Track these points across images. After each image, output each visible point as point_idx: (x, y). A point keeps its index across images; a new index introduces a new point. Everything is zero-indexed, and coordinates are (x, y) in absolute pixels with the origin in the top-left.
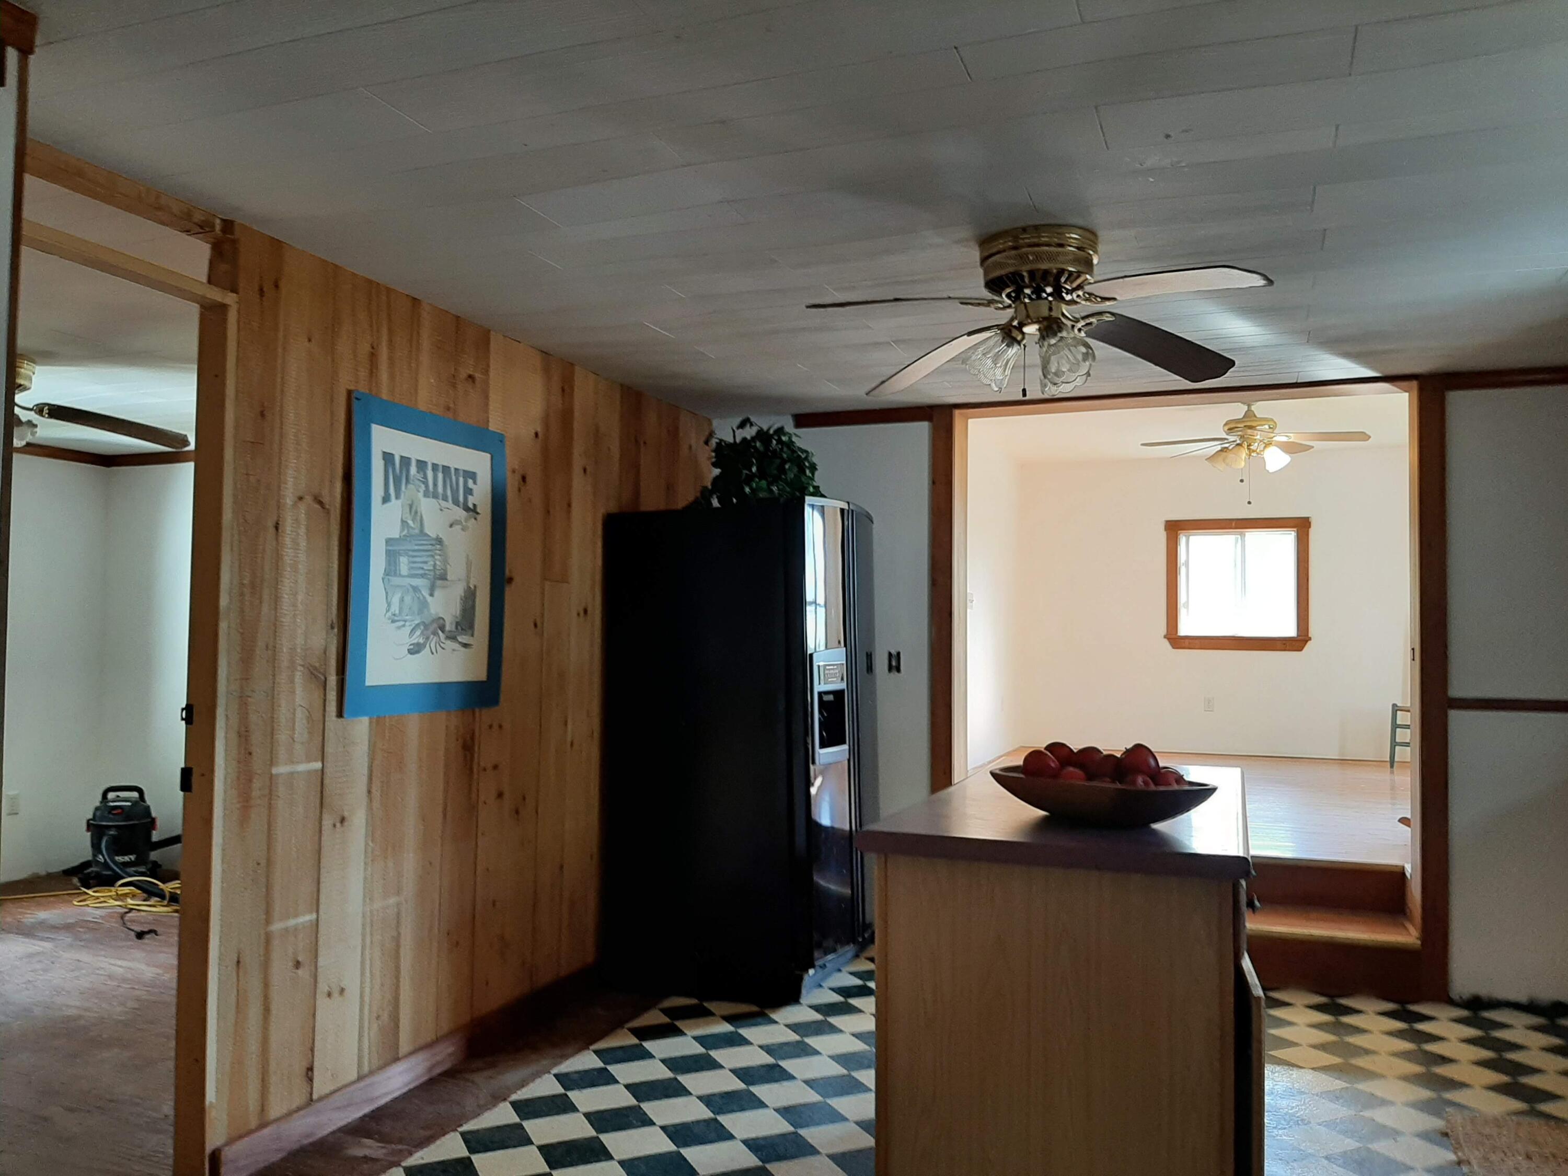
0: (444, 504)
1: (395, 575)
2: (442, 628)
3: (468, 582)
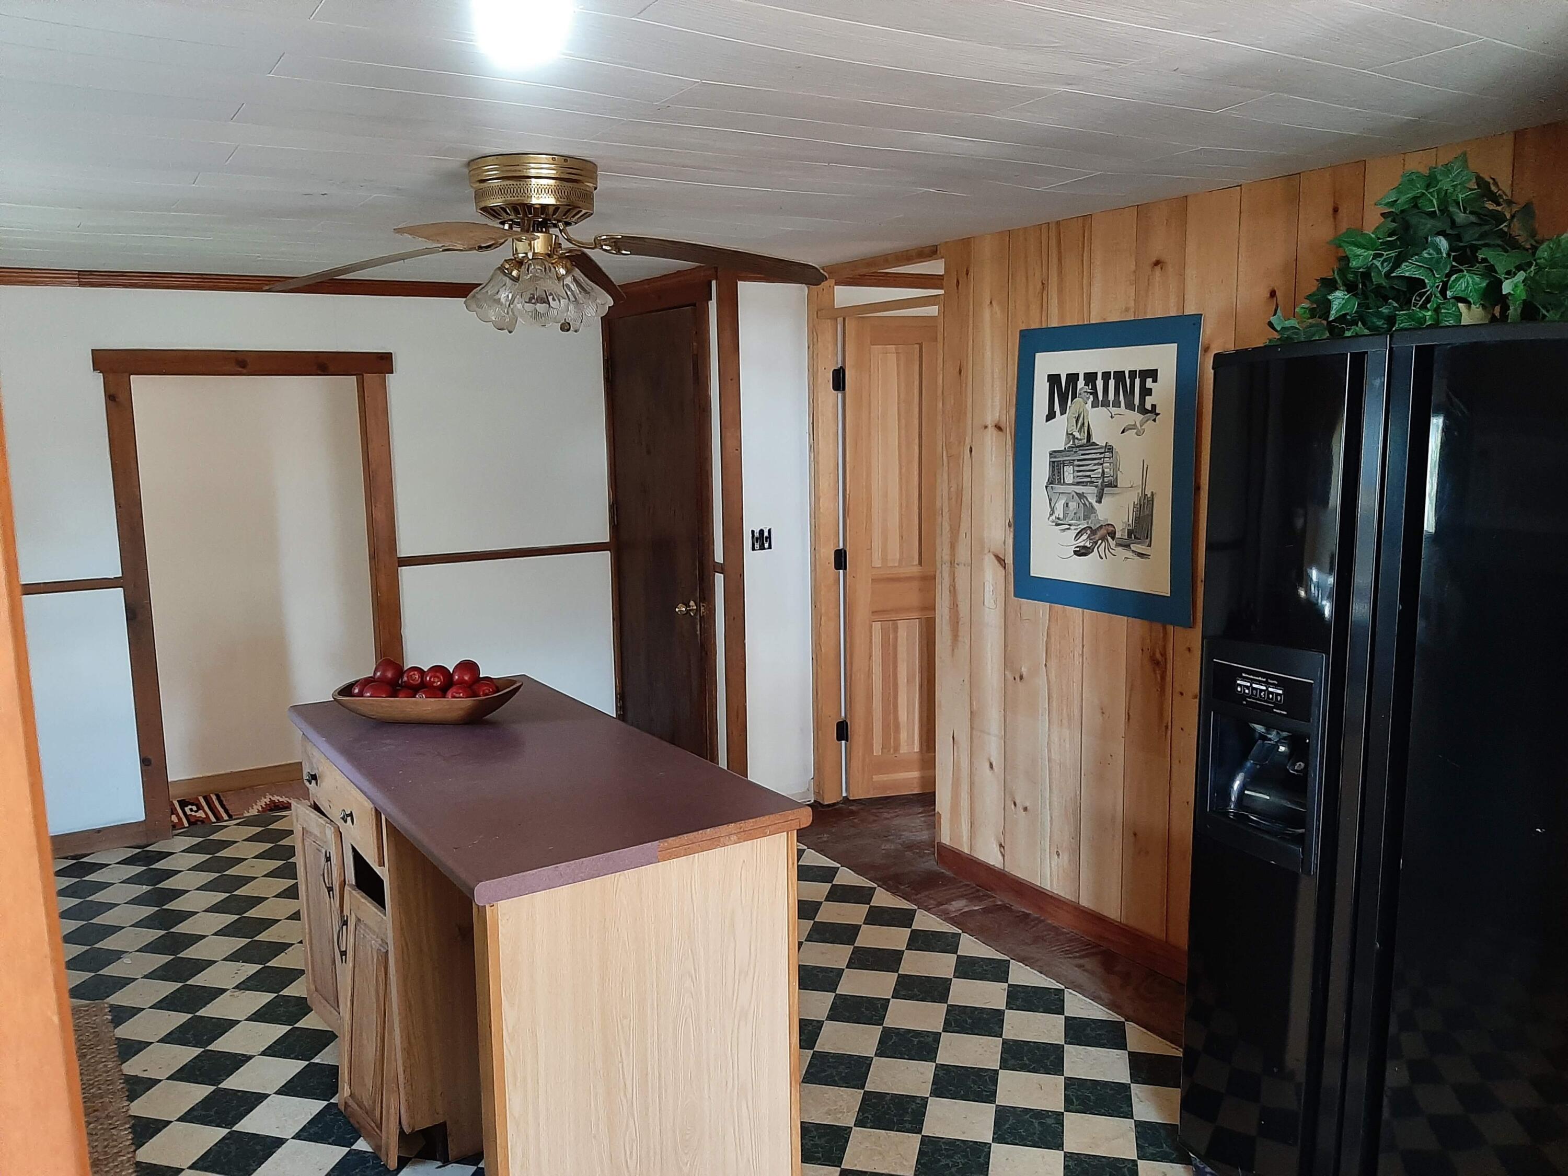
0: (1114, 410)
1: (1059, 483)
2: (1113, 535)
3: (1144, 490)
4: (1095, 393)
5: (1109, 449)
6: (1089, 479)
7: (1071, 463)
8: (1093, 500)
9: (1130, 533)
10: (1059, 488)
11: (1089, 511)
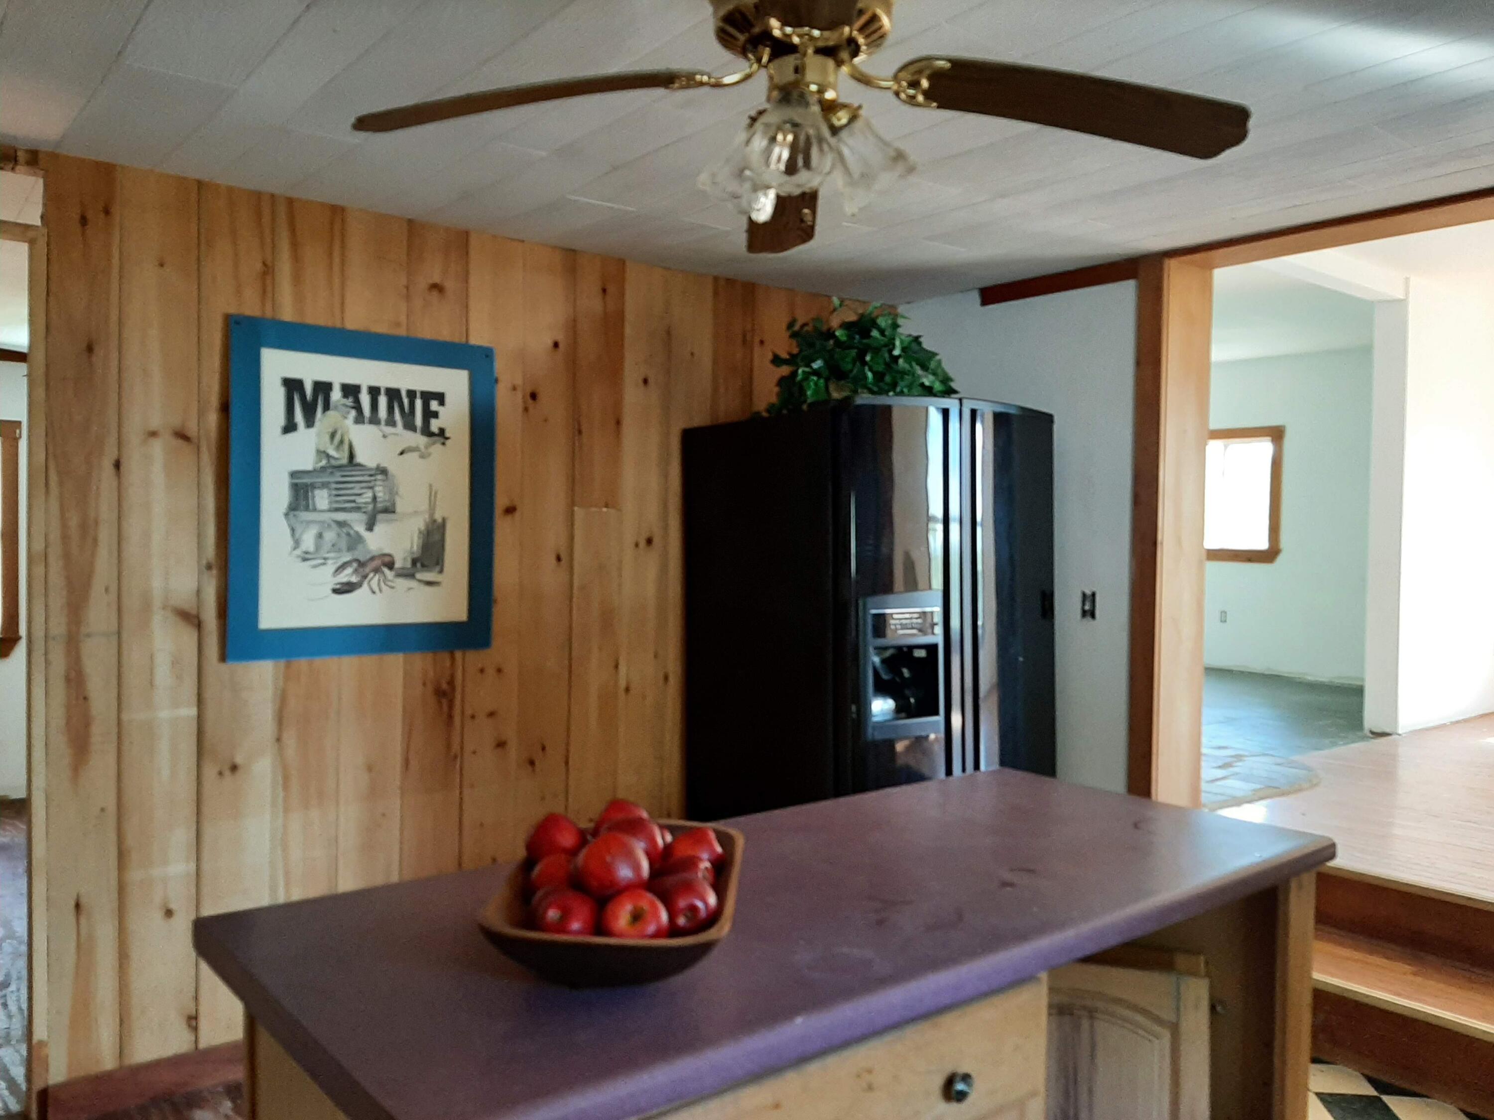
0: (389, 430)
1: (307, 508)
2: (390, 566)
3: (432, 515)
4: (358, 407)
5: (383, 471)
6: (353, 505)
7: (325, 485)
8: (361, 529)
9: (414, 562)
10: (305, 516)
11: (355, 541)
